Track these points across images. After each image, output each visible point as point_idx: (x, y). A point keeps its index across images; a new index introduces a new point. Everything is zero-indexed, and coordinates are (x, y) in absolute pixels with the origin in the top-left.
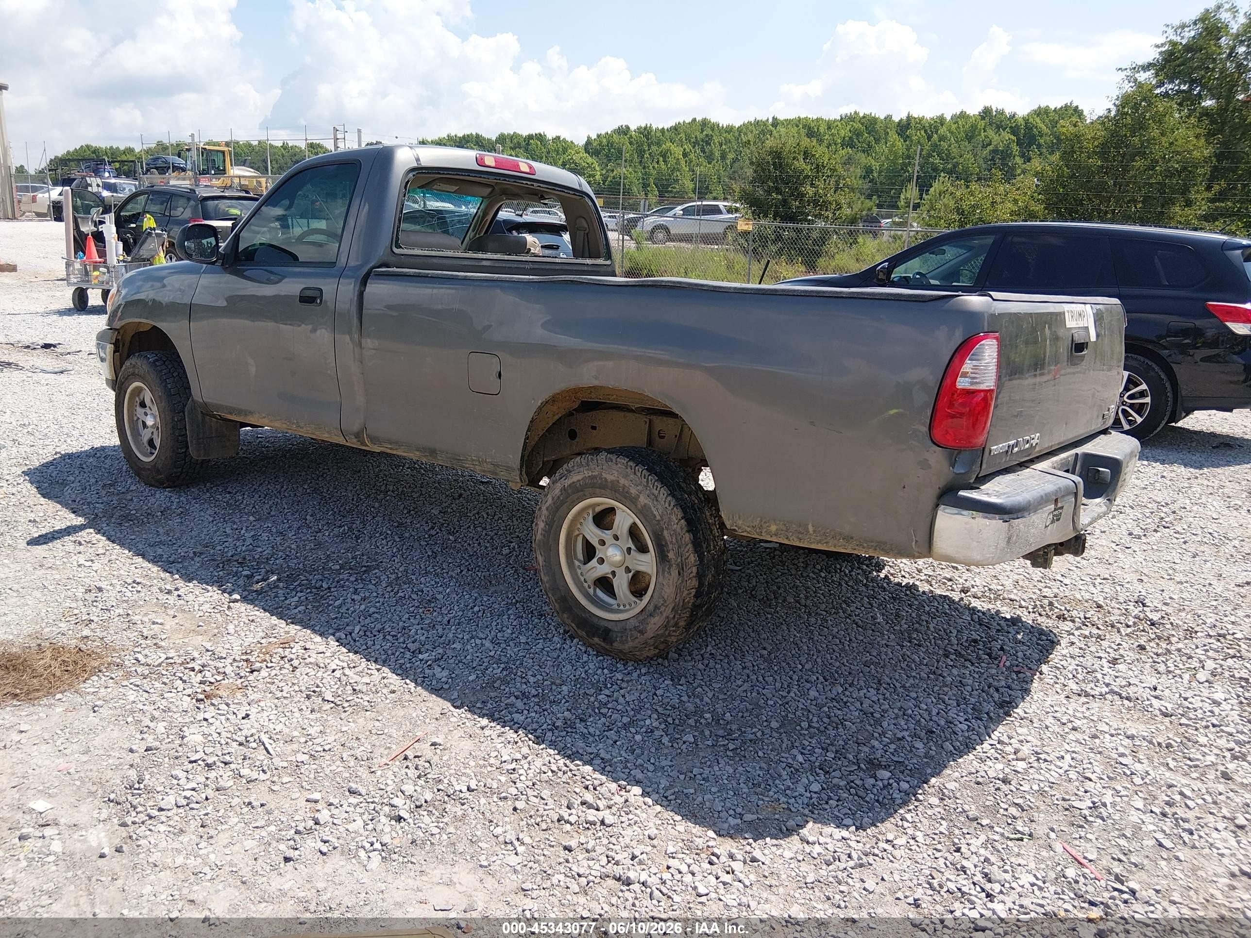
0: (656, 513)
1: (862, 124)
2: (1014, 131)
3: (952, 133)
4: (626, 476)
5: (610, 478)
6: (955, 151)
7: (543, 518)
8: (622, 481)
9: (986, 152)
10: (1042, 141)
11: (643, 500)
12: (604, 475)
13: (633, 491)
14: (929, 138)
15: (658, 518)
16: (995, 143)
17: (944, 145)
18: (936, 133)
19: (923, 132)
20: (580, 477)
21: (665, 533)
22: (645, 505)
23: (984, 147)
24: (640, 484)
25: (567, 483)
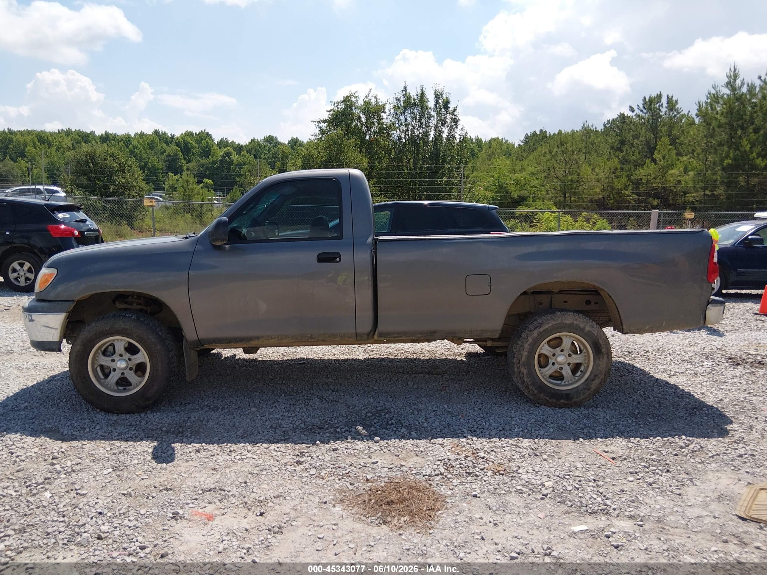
0: (594, 333)
1: (79, 136)
2: (178, 144)
3: (141, 144)
4: (576, 320)
5: (568, 322)
6: (144, 156)
7: (526, 350)
8: (575, 322)
9: (164, 156)
10: (194, 151)
11: (587, 328)
12: (565, 322)
13: (582, 326)
14: (127, 147)
15: (596, 335)
16: (169, 151)
17: (137, 151)
18: (131, 144)
19: (122, 143)
20: (550, 325)
21: (600, 341)
22: (589, 331)
23: (162, 153)
24: (584, 322)
25: (541, 330)
